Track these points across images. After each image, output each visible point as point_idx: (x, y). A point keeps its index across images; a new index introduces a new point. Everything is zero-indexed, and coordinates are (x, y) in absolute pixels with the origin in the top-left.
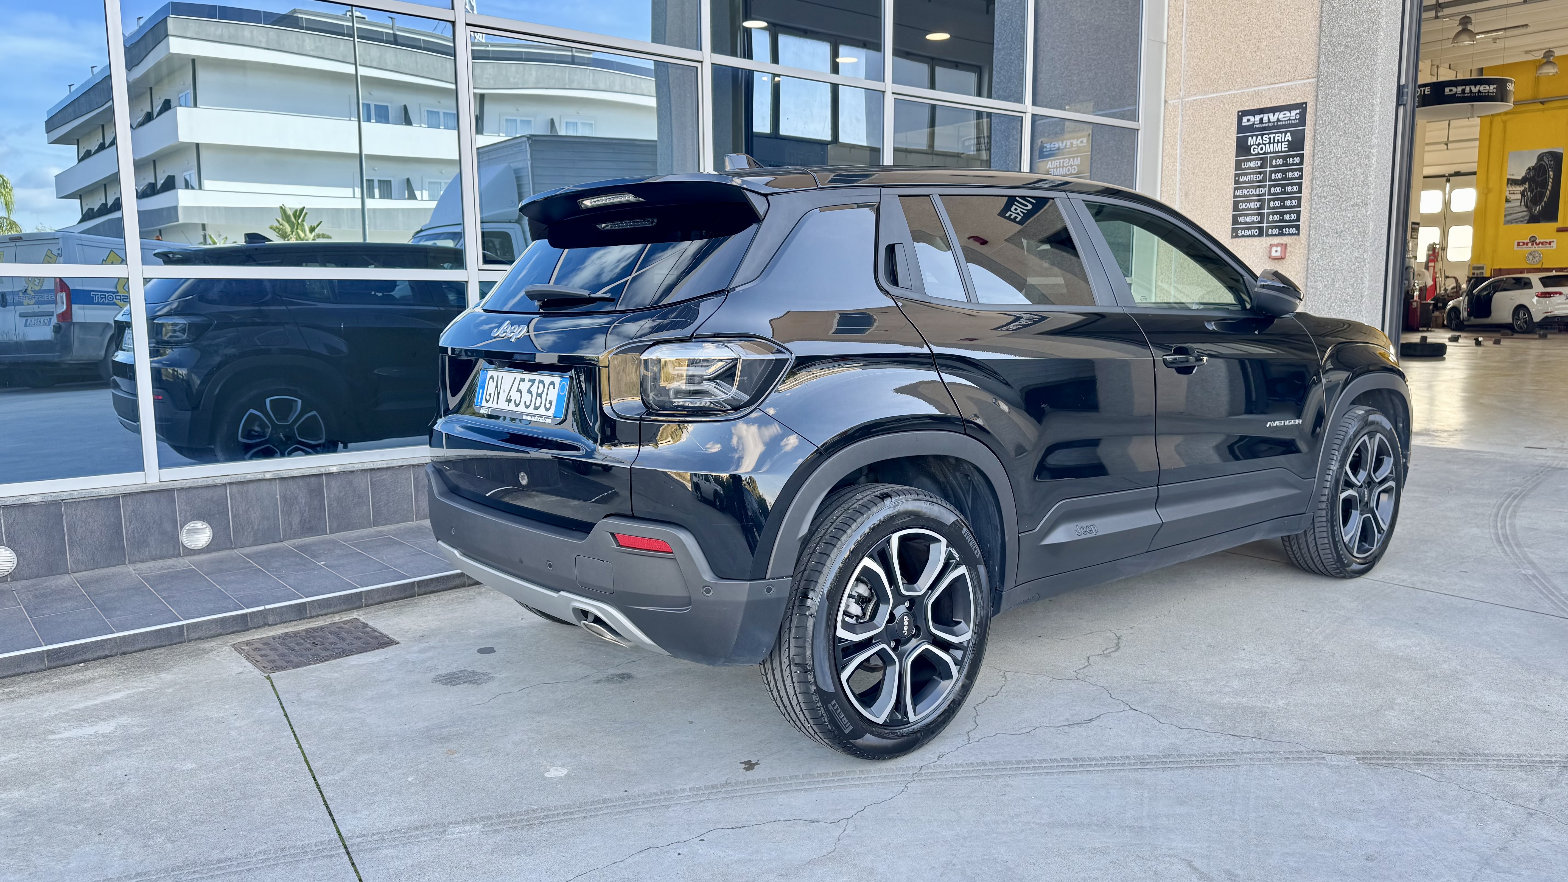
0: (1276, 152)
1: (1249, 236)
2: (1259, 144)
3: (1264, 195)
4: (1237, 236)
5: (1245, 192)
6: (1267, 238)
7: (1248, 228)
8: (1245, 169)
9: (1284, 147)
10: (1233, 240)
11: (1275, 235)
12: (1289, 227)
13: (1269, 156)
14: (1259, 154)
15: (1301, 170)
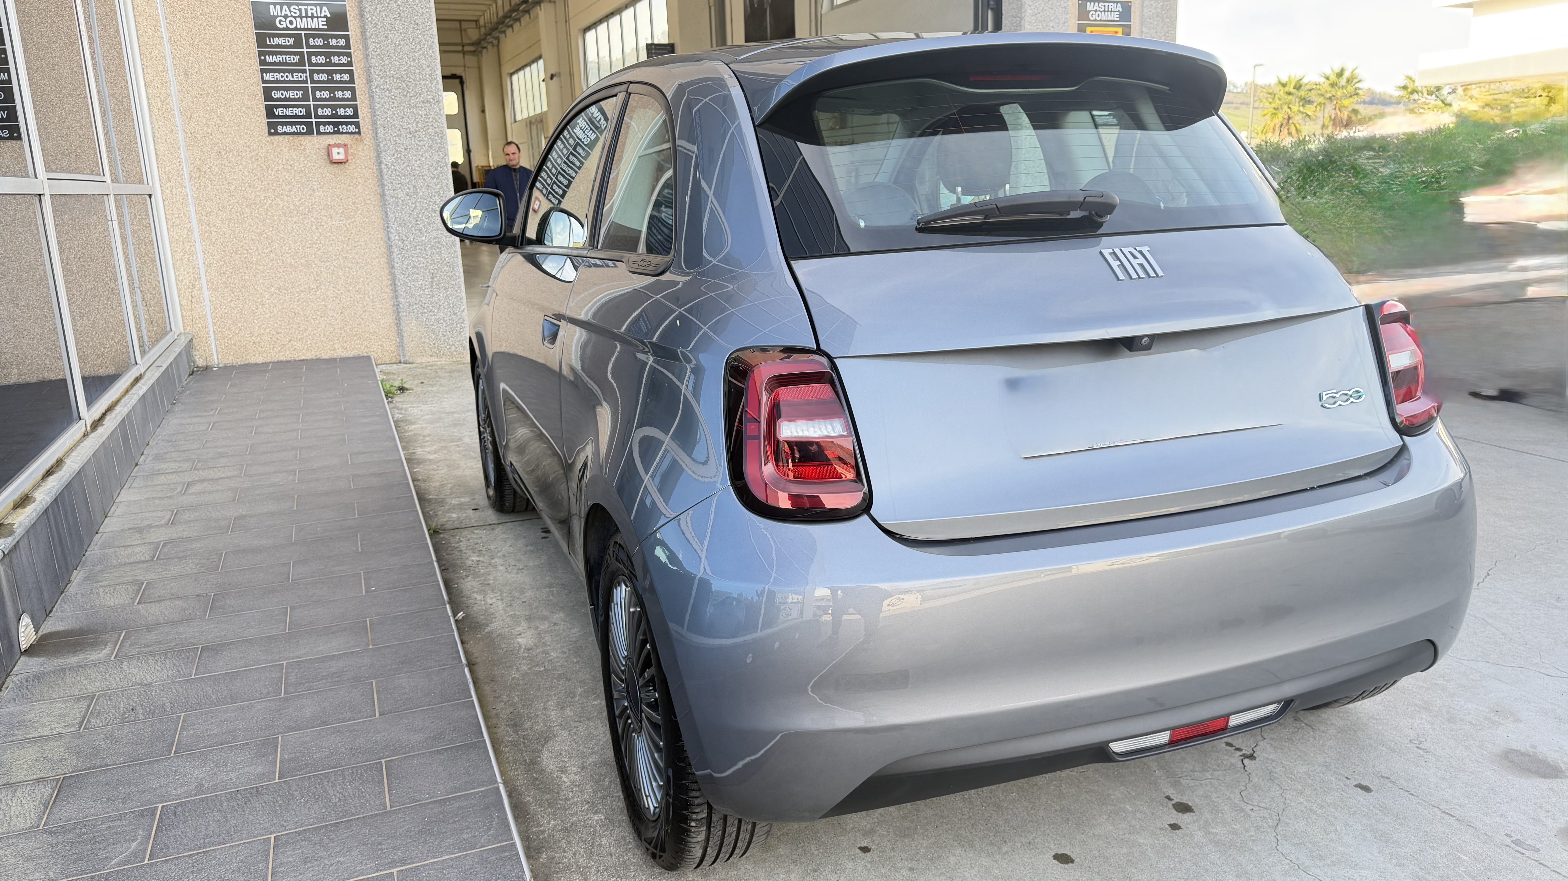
0: (311, 29)
1: (294, 133)
2: (286, 17)
3: (305, 82)
4: (276, 133)
5: (278, 76)
6: (319, 136)
7: (292, 124)
8: (272, 46)
9: (321, 24)
10: (272, 137)
11: (329, 133)
12: (347, 124)
13: (303, 33)
14: (287, 29)
15: (349, 55)
